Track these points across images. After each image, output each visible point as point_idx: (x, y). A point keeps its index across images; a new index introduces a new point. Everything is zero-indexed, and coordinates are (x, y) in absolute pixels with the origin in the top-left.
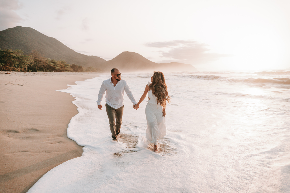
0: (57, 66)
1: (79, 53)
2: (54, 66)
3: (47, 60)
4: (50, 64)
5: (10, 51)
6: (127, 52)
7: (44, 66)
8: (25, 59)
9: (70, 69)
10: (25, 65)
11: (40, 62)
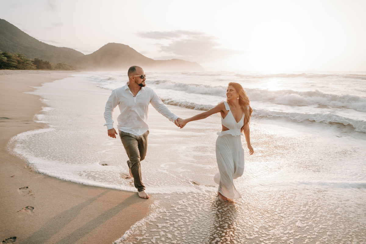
1: (44, 43)
2: (7, 61)
4: (2, 58)
6: (114, 43)
9: (32, 65)
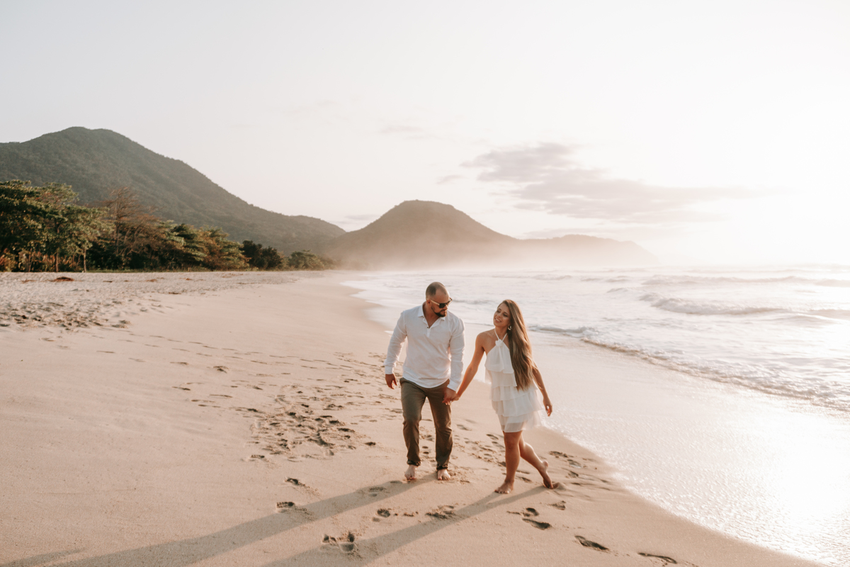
0: (197, 248)
2: (185, 247)
3: (160, 228)
4: (173, 241)
5: (24, 188)
7: (149, 246)
8: (78, 220)
9: (240, 258)
10: (80, 246)
11: (137, 235)
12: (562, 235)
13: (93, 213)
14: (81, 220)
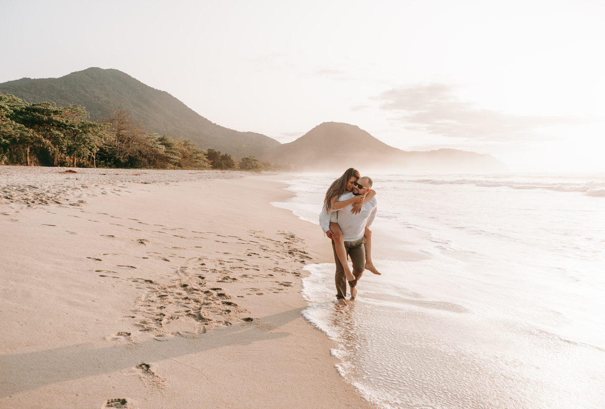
0: (174, 153)
2: (166, 152)
3: (148, 138)
4: (157, 147)
5: (51, 108)
7: (140, 152)
8: (89, 131)
9: (205, 161)
10: (90, 150)
11: (131, 143)
12: (436, 149)
13: (100, 126)
14: (91, 131)
